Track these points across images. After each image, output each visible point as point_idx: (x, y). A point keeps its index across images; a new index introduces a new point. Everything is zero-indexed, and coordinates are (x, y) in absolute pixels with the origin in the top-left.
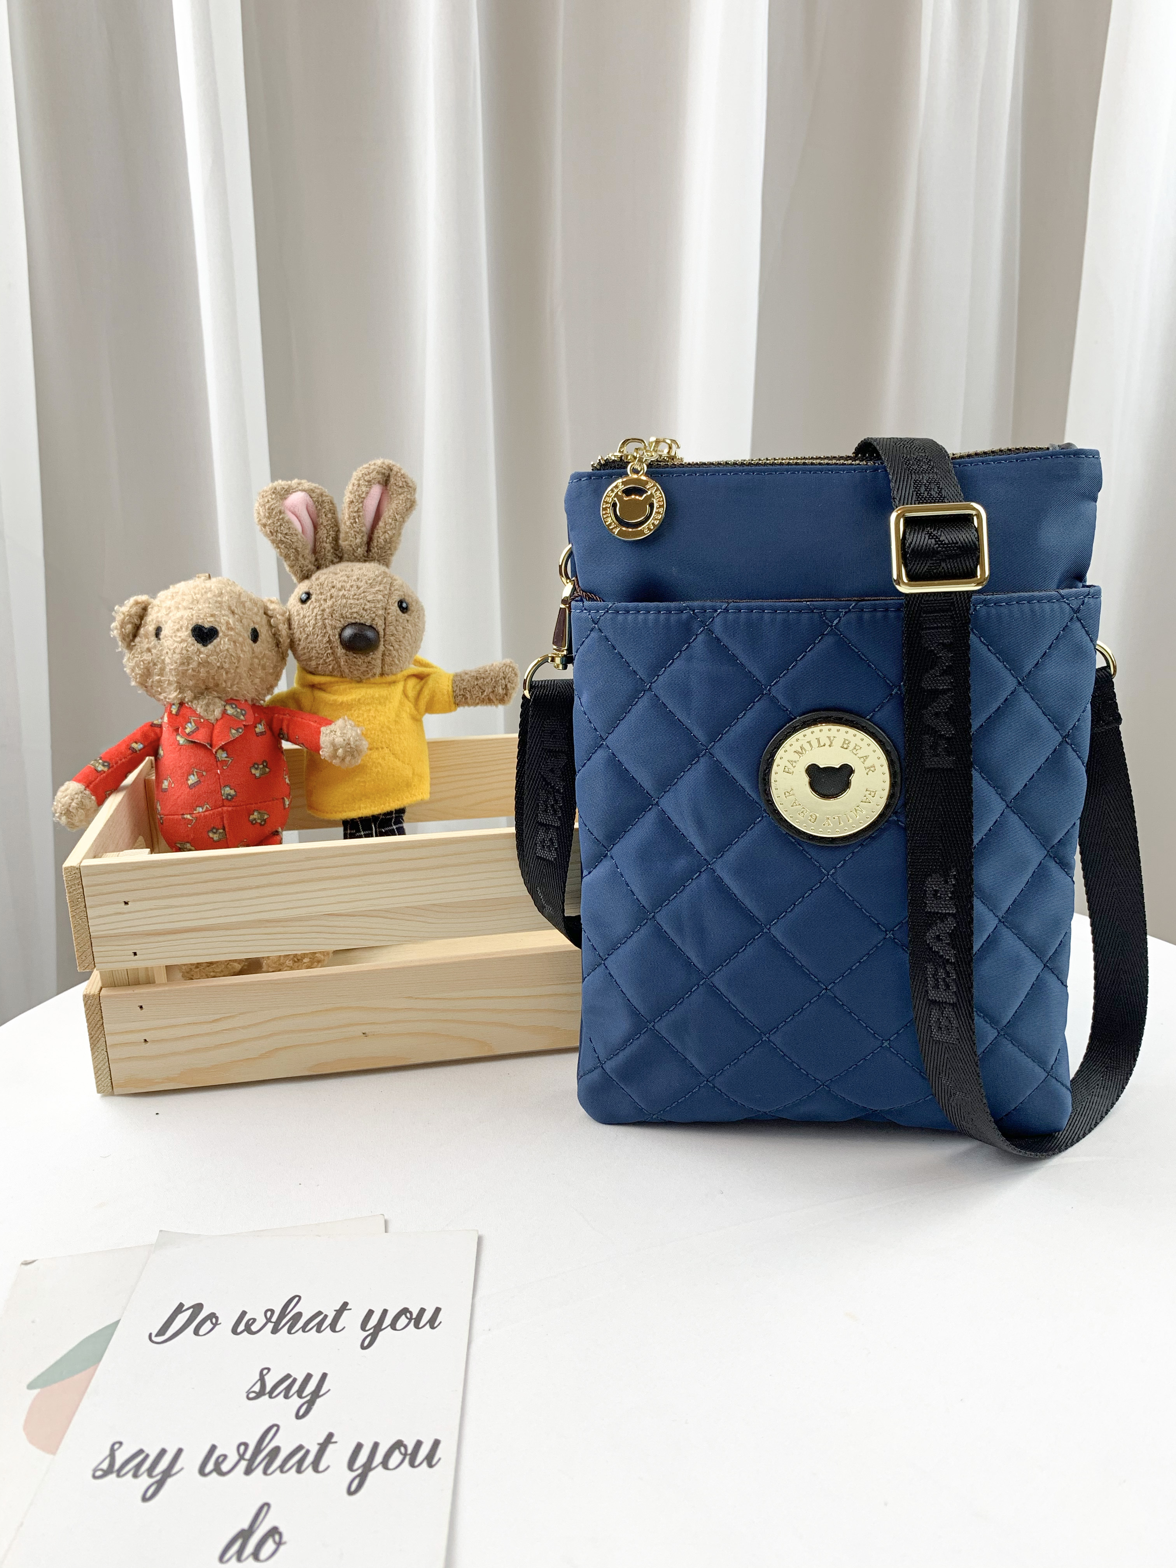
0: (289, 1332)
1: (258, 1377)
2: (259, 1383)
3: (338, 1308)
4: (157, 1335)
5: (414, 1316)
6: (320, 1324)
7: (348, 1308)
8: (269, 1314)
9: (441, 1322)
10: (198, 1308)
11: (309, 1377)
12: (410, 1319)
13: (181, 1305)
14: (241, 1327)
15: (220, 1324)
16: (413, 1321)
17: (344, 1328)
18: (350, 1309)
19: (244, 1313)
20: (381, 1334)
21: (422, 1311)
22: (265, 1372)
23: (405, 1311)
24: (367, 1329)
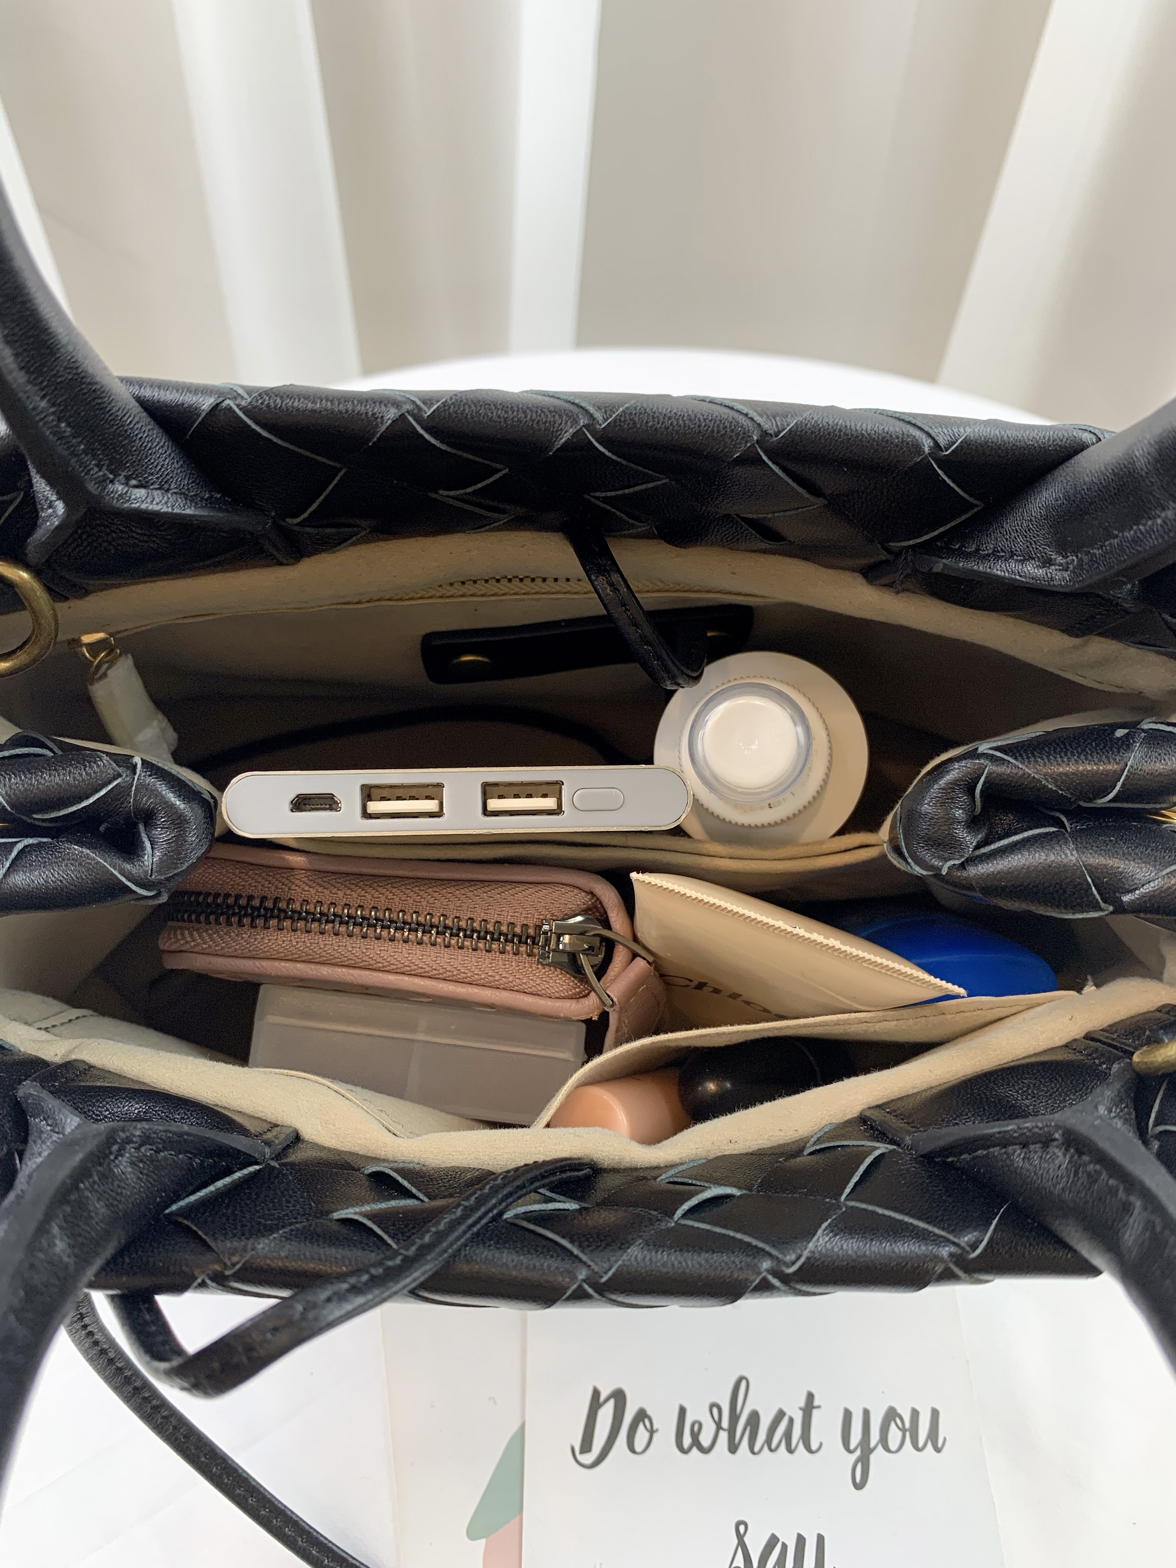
0: (753, 1453)
1: (735, 1541)
2: (740, 1550)
3: (802, 1403)
4: (583, 1451)
5: (907, 1425)
6: (788, 1435)
7: (816, 1403)
8: (715, 1411)
9: (945, 1439)
10: (619, 1396)
11: (801, 1541)
12: (903, 1430)
13: (596, 1393)
14: (687, 1441)
15: (657, 1430)
16: (908, 1434)
17: (821, 1444)
18: (819, 1407)
19: (682, 1411)
20: (873, 1457)
21: (915, 1414)
22: (742, 1528)
23: (891, 1415)
24: (852, 1447)
